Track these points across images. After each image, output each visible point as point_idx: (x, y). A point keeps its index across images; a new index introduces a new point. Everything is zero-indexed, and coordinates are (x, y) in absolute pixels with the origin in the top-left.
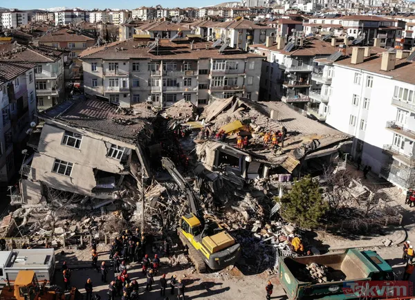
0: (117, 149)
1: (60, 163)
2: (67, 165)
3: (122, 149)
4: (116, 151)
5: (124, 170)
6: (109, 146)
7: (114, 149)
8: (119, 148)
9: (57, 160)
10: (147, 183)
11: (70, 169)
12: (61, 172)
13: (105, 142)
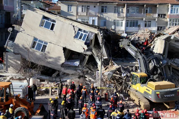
0: (83, 33)
1: (37, 42)
2: (43, 44)
3: (87, 33)
4: (82, 34)
5: (87, 50)
6: (77, 30)
7: (81, 32)
8: (84, 31)
9: (35, 39)
10: (106, 63)
11: (45, 47)
12: (38, 49)
13: (74, 26)
